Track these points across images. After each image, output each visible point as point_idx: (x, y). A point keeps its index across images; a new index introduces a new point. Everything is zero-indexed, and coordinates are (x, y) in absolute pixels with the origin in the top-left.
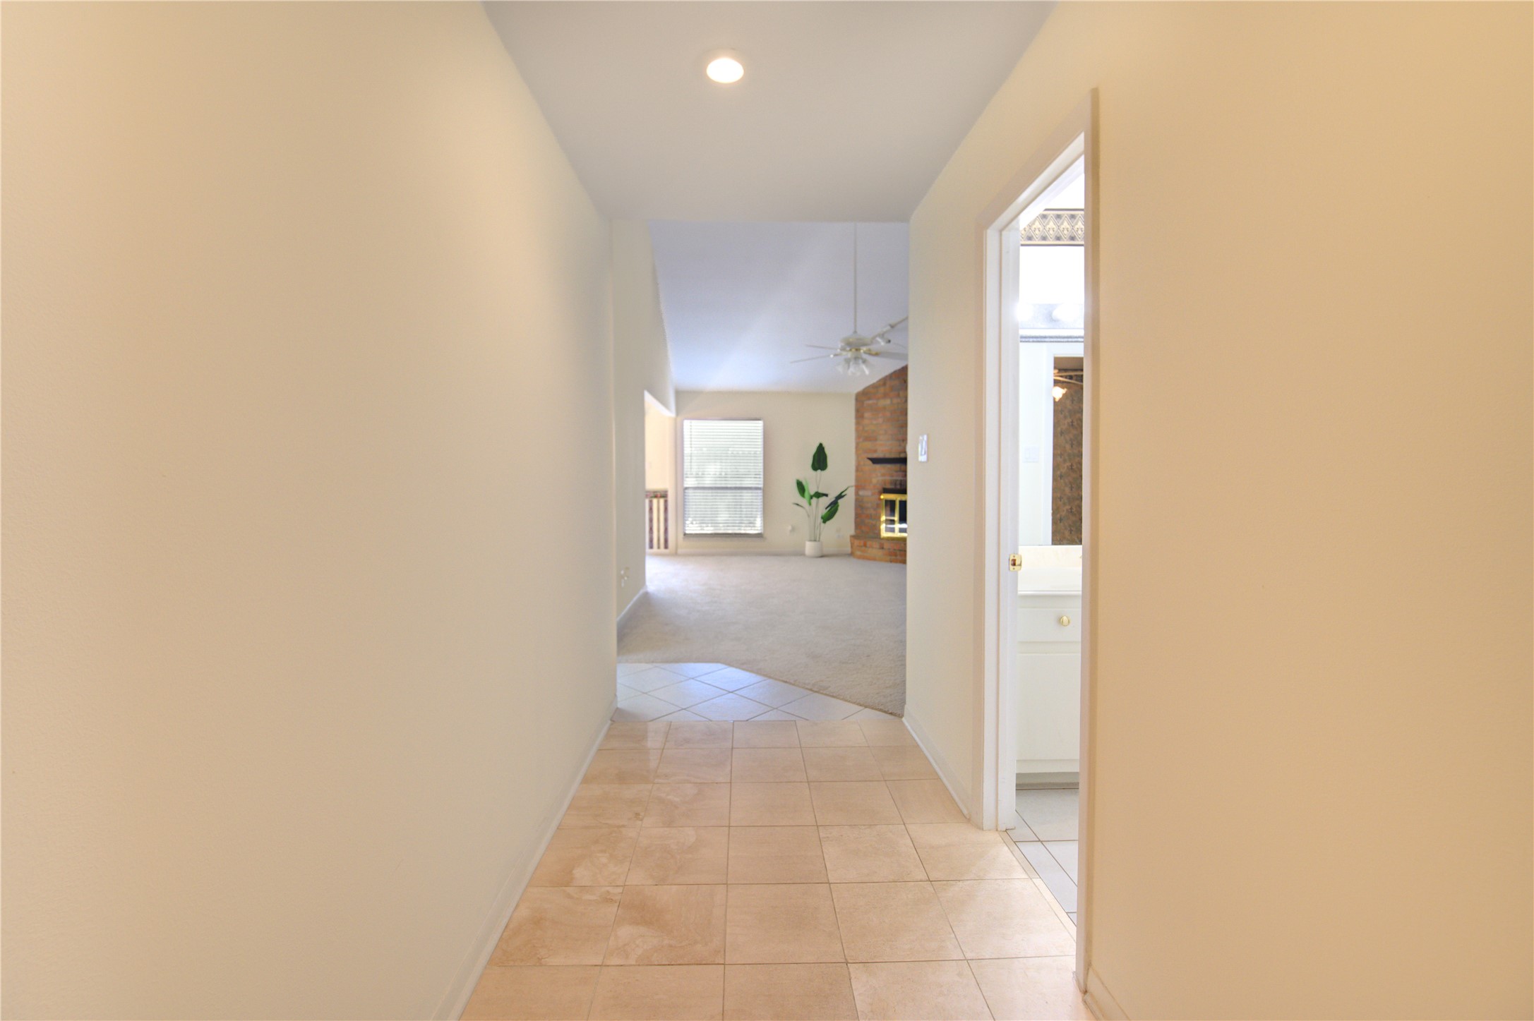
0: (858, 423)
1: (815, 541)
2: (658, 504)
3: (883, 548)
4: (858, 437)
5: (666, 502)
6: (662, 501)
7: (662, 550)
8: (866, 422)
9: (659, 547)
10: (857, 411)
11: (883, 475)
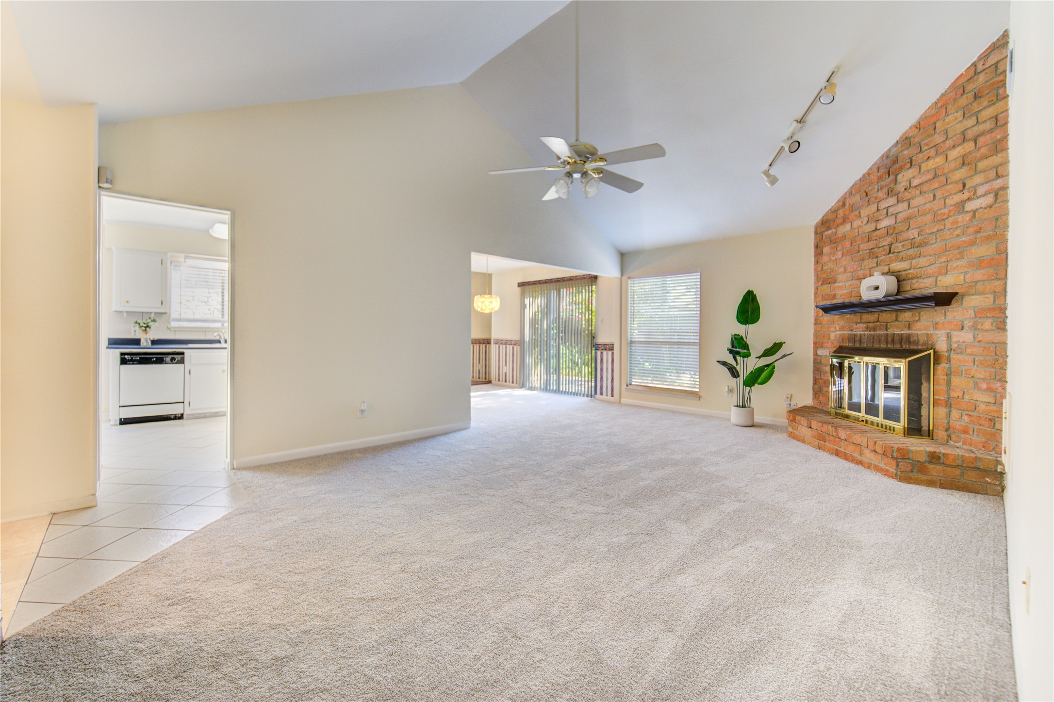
0: (817, 262)
1: (743, 407)
2: (607, 355)
3: (811, 427)
4: (817, 279)
5: (613, 353)
6: (610, 353)
7: (609, 398)
8: (825, 258)
9: (607, 395)
10: (817, 247)
11: (842, 329)
